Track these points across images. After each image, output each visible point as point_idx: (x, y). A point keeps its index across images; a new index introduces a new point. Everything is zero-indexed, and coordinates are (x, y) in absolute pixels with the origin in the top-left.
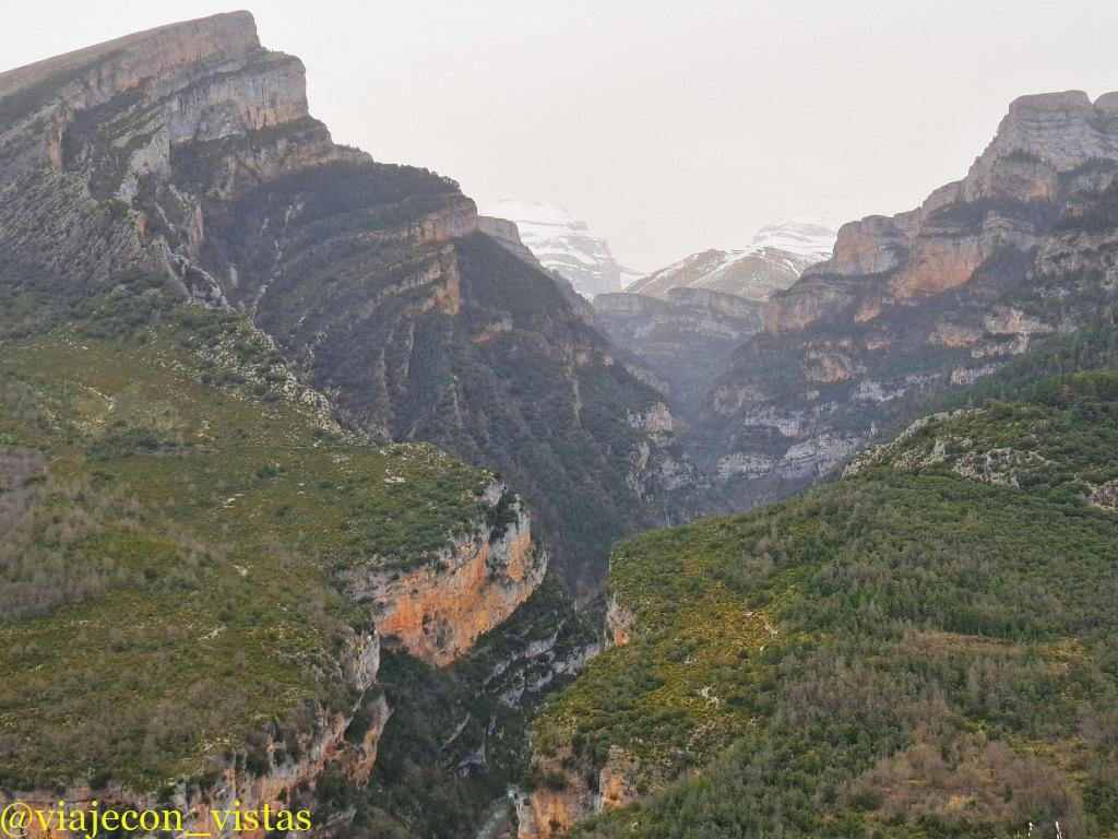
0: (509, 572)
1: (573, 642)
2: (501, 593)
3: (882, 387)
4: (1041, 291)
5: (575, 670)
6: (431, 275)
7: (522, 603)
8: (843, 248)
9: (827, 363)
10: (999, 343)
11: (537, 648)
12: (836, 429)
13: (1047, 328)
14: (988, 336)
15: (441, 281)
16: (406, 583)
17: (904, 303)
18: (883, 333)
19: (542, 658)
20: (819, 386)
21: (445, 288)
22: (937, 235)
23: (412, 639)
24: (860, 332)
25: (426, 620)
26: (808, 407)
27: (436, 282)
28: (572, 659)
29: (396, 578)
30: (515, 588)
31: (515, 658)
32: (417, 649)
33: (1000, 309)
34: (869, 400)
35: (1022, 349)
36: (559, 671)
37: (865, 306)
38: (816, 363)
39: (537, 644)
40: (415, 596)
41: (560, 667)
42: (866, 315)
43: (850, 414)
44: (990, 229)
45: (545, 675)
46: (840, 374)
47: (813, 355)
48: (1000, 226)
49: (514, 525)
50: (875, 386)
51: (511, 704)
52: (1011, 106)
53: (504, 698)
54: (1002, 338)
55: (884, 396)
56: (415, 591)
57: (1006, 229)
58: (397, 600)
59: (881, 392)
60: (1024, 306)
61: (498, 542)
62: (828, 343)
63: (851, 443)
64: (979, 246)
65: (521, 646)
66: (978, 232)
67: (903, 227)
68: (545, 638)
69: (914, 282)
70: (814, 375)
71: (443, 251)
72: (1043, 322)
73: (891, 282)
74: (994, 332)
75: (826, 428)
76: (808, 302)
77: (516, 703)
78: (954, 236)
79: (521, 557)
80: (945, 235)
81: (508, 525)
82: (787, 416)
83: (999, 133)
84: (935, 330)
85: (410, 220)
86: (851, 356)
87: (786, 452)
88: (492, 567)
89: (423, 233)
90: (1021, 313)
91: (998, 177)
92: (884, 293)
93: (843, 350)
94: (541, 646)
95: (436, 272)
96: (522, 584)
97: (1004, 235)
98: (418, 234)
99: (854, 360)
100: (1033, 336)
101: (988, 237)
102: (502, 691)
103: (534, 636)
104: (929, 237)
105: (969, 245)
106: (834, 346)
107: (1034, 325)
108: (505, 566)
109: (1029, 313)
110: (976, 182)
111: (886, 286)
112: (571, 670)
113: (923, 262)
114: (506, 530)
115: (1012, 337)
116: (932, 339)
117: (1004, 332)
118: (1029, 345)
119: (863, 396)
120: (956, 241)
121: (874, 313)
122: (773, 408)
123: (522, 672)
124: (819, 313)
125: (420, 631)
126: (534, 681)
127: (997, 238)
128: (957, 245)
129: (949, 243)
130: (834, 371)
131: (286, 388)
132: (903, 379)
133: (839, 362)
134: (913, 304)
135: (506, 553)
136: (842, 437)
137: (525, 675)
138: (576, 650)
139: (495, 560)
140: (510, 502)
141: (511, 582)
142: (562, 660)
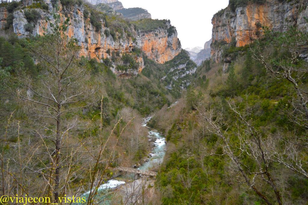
0: (172, 46)
1: (191, 66)
2: (171, 52)
5: (192, 74)
7: (176, 56)
11: (181, 67)
16: (147, 37)
19: (183, 69)
23: (149, 54)
25: (152, 49)
28: (191, 70)
29: (144, 35)
30: (174, 51)
31: (176, 68)
32: (150, 57)
36: (187, 73)
39: (181, 65)
40: (149, 41)
41: (188, 72)
45: (184, 73)
49: (174, 33)
51: (176, 80)
53: (174, 78)
56: (149, 39)
58: (144, 42)
61: (170, 37)
65: (177, 65)
68: (183, 64)
77: (177, 80)
79: (175, 43)
81: (172, 33)
88: (169, 43)
94: (182, 66)
96: (176, 51)
102: (173, 76)
103: (180, 64)
108: (171, 44)
112: (190, 74)
114: (172, 34)
123: (178, 72)
125: (151, 52)
126: (181, 75)
135: (172, 41)
137: (179, 73)
138: (191, 68)
139: (169, 42)
140: (172, 28)
141: (173, 49)
142: (188, 70)
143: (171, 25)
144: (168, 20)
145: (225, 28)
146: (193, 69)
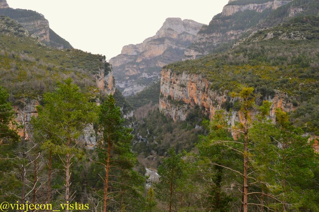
0: (109, 86)
1: (128, 109)
2: (107, 92)
3: (148, 75)
4: (198, 46)
5: (129, 118)
6: (42, 32)
8: (124, 51)
9: (130, 71)
10: (189, 57)
12: (138, 83)
13: (201, 54)
14: (186, 56)
15: (45, 34)
17: (147, 58)
18: (143, 65)
20: (129, 76)
21: (46, 36)
22: (154, 44)
24: (138, 64)
26: (127, 81)
27: (44, 34)
28: (128, 114)
33: (189, 50)
34: (145, 77)
35: (194, 58)
36: (125, 118)
37: (139, 58)
38: (128, 71)
41: (125, 116)
42: (139, 60)
43: (141, 80)
44: (166, 43)
46: (134, 73)
47: (127, 69)
48: (168, 42)
49: (110, 72)
50: (146, 74)
52: (166, 19)
54: (189, 56)
55: (148, 77)
57: (170, 43)
59: (148, 76)
60: (194, 49)
61: (106, 76)
62: (131, 66)
63: (143, 86)
64: (164, 47)
66: (163, 44)
67: (138, 47)
69: (149, 54)
70: (128, 73)
71: (46, 27)
72: (199, 52)
73: (144, 54)
74: (187, 55)
75: (136, 83)
76: (120, 60)
78: (158, 44)
79: (111, 82)
80: (156, 44)
82: (121, 83)
83: (163, 25)
84: (157, 63)
85: (33, 20)
86: (136, 69)
87: (124, 90)
88: (105, 83)
89: (37, 24)
90: (194, 51)
91: (166, 33)
92: (143, 56)
93: (134, 68)
95: (43, 31)
96: (112, 91)
97: (169, 44)
98: (36, 24)
99: (137, 70)
100: (197, 56)
101: (166, 45)
104: (152, 44)
105: (161, 46)
106: (132, 67)
107: (197, 53)
108: (108, 84)
109: (196, 50)
110: (158, 36)
111: (143, 54)
113: (151, 49)
114: (108, 73)
115: (192, 56)
116: (157, 65)
117: (189, 55)
118: (196, 58)
119: (143, 76)
120: (158, 45)
121: (141, 60)
122: (118, 81)
124: (123, 63)
127: (168, 45)
128: (159, 46)
129: (157, 45)
130: (132, 73)
131: (25, 33)
132: (152, 73)
133: (134, 70)
134: (149, 59)
135: (108, 80)
136: (140, 85)
138: (129, 111)
139: (106, 81)
140: (108, 65)
141: (109, 90)
142: (125, 114)
143: (106, 61)
144: (103, 55)
145: (184, 89)
146: (130, 112)
